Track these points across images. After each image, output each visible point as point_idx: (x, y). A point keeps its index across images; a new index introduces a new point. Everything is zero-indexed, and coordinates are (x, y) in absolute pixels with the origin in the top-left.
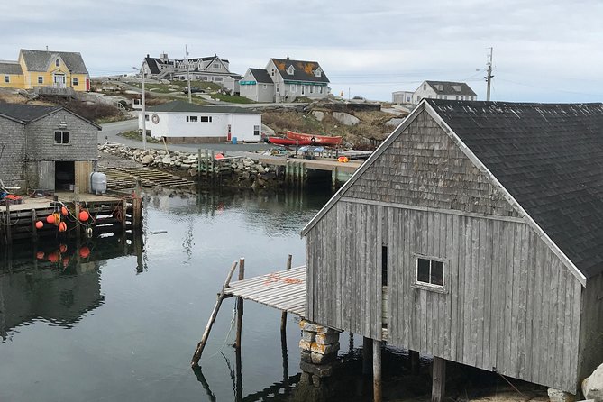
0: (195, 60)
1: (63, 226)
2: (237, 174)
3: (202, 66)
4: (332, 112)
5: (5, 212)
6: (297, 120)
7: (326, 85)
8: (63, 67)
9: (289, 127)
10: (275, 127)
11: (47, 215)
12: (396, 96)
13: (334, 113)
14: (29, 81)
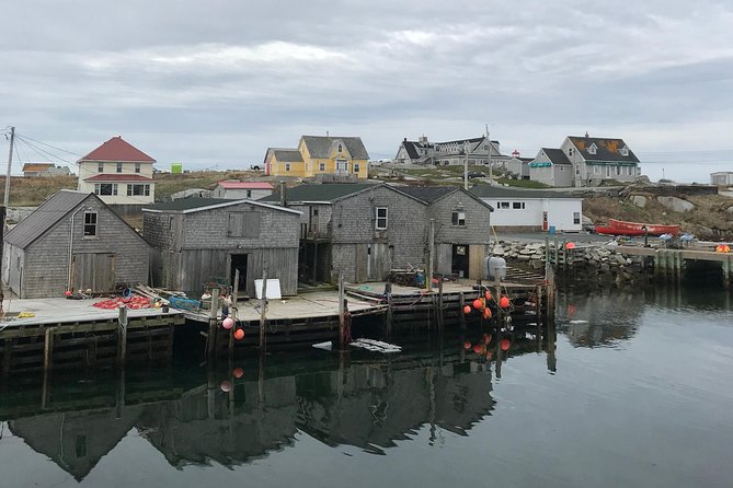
0: (460, 142)
1: (488, 312)
2: (593, 266)
3: (468, 148)
4: (656, 197)
5: (438, 295)
6: (614, 205)
7: (635, 165)
8: (345, 152)
9: (608, 215)
10: (590, 214)
11: (473, 300)
12: (715, 177)
13: (659, 198)
14: (310, 168)
